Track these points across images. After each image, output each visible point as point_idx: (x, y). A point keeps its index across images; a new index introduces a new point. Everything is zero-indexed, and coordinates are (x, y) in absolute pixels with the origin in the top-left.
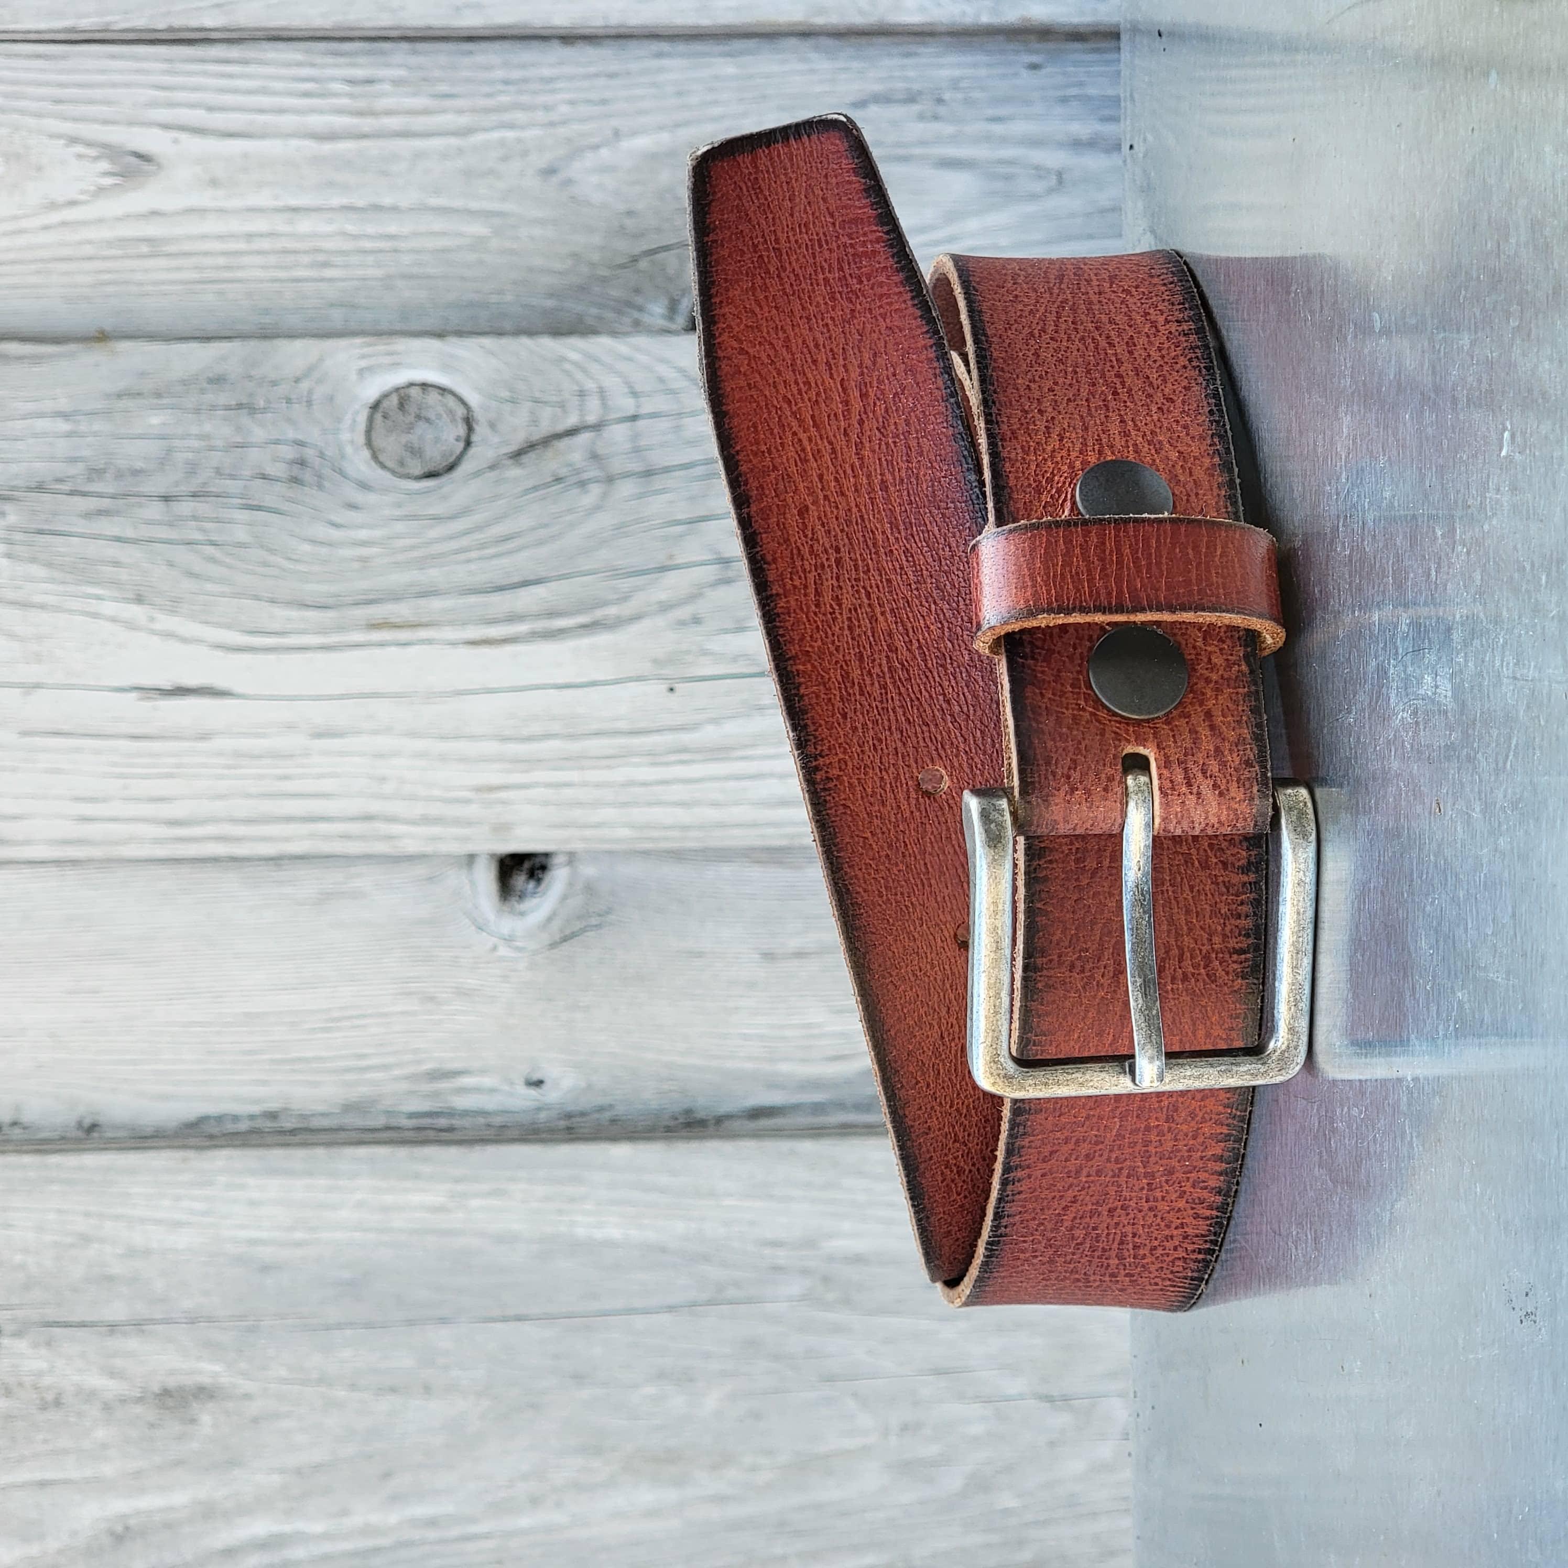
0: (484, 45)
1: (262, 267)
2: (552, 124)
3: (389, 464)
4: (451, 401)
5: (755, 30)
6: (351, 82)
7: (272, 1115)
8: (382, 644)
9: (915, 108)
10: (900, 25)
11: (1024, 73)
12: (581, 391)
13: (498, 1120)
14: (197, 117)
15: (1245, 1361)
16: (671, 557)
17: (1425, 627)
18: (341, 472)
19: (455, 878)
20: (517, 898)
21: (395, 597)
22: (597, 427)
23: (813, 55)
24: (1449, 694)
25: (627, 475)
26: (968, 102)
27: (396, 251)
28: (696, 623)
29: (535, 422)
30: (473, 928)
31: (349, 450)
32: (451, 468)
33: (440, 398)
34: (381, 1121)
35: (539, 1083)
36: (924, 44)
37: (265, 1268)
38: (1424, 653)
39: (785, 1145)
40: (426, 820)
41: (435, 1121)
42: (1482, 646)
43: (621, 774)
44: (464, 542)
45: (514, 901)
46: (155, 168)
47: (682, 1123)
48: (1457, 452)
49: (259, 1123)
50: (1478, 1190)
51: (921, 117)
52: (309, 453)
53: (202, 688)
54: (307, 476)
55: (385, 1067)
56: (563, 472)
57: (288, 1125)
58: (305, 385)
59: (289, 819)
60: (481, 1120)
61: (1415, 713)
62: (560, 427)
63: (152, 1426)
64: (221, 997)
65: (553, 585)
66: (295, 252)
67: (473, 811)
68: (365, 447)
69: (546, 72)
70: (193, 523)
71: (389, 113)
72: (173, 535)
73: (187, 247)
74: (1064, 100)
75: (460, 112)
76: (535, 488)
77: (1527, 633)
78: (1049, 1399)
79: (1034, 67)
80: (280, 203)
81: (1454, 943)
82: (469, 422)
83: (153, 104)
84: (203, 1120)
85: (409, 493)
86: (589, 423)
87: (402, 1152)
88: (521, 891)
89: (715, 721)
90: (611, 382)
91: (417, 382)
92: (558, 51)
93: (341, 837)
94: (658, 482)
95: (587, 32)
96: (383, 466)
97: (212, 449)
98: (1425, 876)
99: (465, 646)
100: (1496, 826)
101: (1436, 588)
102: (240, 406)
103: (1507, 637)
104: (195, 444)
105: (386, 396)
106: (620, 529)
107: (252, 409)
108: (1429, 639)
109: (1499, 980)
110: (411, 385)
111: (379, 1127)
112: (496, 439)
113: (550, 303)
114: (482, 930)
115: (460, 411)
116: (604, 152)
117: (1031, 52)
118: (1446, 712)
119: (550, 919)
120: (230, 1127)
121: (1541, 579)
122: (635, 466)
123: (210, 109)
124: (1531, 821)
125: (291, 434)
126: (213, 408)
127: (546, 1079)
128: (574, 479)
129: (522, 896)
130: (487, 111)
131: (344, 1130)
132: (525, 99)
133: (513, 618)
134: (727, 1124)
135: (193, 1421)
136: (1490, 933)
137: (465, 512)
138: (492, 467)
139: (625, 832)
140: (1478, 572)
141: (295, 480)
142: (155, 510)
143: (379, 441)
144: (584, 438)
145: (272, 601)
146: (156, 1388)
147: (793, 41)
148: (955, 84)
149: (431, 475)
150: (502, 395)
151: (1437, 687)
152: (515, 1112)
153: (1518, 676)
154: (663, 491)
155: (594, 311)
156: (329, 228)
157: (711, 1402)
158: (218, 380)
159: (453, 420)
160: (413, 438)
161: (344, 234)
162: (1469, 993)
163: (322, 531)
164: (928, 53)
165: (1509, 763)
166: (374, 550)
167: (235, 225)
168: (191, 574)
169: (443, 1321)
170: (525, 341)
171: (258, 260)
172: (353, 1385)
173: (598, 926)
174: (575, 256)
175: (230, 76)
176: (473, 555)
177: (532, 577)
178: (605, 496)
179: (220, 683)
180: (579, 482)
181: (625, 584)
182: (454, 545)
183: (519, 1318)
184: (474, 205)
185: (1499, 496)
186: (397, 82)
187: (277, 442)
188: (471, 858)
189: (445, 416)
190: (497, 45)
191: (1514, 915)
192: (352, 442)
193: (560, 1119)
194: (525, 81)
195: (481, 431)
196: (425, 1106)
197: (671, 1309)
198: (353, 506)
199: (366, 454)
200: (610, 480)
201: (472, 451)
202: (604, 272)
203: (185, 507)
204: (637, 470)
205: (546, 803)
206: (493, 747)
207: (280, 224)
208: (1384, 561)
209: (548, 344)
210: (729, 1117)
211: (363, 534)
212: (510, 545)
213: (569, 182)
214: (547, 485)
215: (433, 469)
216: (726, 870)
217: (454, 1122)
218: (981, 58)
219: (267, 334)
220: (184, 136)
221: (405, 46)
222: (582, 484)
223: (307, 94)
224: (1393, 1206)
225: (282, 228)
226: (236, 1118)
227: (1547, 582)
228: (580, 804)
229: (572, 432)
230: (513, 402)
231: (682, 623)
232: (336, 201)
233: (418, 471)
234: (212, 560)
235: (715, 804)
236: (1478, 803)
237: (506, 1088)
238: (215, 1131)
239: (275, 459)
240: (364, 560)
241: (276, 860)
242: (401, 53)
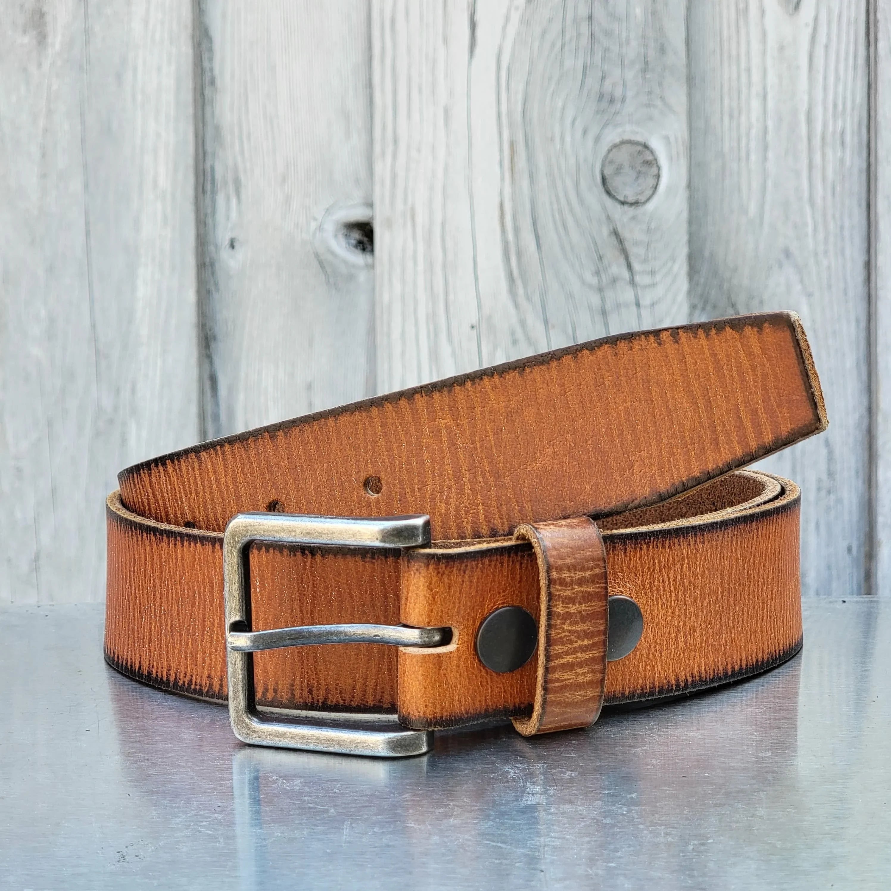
0: (865, 214)
1: (730, 78)
2: (816, 254)
3: (611, 156)
4: (649, 192)
5: (873, 379)
6: (843, 133)
7: (213, 82)
8: (501, 150)
9: (824, 477)
10: (876, 467)
11: (845, 544)
12: (654, 272)
13: (209, 221)
14: (822, 38)
15: (80, 673)
16: (553, 327)
17: (571, 787)
18: (606, 125)
19: (358, 195)
20: (346, 233)
21: (530, 158)
22: (632, 282)
23: (857, 416)
24: (529, 803)
25: (603, 300)
26: (828, 509)
27: (739, 159)
28: (513, 343)
29: (636, 243)
30: (328, 206)
31: (619, 130)
32: (608, 193)
33: (651, 185)
34: (209, 148)
35: (232, 246)
36: (864, 483)
37: (119, 77)
38: (554, 786)
39: (194, 396)
40: (394, 177)
41: (209, 182)
42: (564, 824)
43: (422, 296)
44: (563, 201)
45: (344, 231)
46: (791, 12)
47: (207, 333)
48: (688, 807)
49: (208, 74)
50: (204, 823)
51: (819, 480)
52: (618, 106)
53: (475, 41)
54: (604, 104)
55: (242, 152)
56: (605, 261)
57: (208, 92)
58: (659, 103)
59: (395, 92)
60: (209, 211)
61: (514, 780)
62: (632, 259)
63: (22, 6)
64: (286, 50)
65: (536, 255)
66: (739, 98)
67: (399, 206)
68: (621, 139)
69: (848, 252)
70: (575, 34)
71: (824, 155)
72: (569, 22)
73: (743, 31)
74: (829, 567)
75: (824, 198)
76: (595, 244)
77: (576, 854)
78: (37, 558)
79: (849, 550)
80: (769, 89)
81: (367, 807)
82: (636, 204)
83: (830, 11)
84: (210, 39)
85: (593, 167)
86: (635, 277)
87: (191, 162)
88: (350, 236)
89: (454, 354)
90: (660, 291)
91: (660, 172)
92: (860, 259)
93: (384, 124)
94: (598, 318)
95: (873, 277)
96: (609, 151)
97: (621, 46)
98: (408, 787)
99: (500, 200)
100: (446, 834)
101: (597, 793)
102: (646, 63)
103: (571, 841)
104: (624, 35)
105: (652, 152)
106: (570, 296)
107: (645, 70)
108: (563, 789)
109: (345, 837)
110: (659, 168)
111: (205, 147)
112: (625, 219)
113: (707, 253)
114: (326, 212)
115: (642, 198)
116: (799, 287)
117: (859, 548)
118: (517, 800)
119: (333, 253)
120: (205, 56)
121: (612, 862)
122: (609, 306)
123: (827, 47)
124: (451, 857)
125: (630, 94)
126: (646, 46)
127: (235, 250)
128: (601, 269)
129: (347, 236)
130: (824, 215)
131: (203, 126)
132: (831, 239)
133: (516, 230)
134: (206, 361)
135: (25, 32)
136: (375, 830)
137: (581, 201)
138: (608, 218)
139: (386, 297)
140: (612, 822)
141: (601, 97)
142: (583, 11)
143: (625, 148)
144: (626, 274)
145: (527, 83)
146: (45, 9)
147: (865, 403)
148: (839, 501)
149: (604, 180)
150: (652, 224)
151: (533, 794)
152: (214, 232)
153: (546, 849)
154: (593, 322)
155: (702, 280)
156: (754, 119)
157: (36, 351)
158: (662, 50)
159: (637, 194)
160: (627, 169)
161: (750, 128)
162: (334, 817)
163: (570, 114)
164: (859, 484)
165: (488, 842)
166: (558, 146)
167: (756, 61)
168: (544, 33)
169: (86, 186)
170: (685, 238)
171: (734, 76)
172: (47, 130)
173: (328, 283)
174: (735, 270)
175: (846, 59)
176: (555, 207)
177: (541, 242)
178: (590, 286)
179: (478, 50)
180: (599, 271)
181: (537, 298)
182: (561, 195)
183: (88, 233)
184: (767, 207)
185: (663, 835)
186: (842, 161)
187: (624, 85)
188: (370, 205)
189: (640, 189)
190: (864, 222)
191: (388, 846)
192: (624, 132)
193: (210, 259)
194: (843, 239)
195: (631, 211)
196: (219, 175)
197: (94, 326)
198: (585, 132)
199: (617, 140)
200: (600, 290)
201: (618, 206)
202: (726, 286)
203: (585, 29)
204: (606, 306)
205: (404, 250)
206: (438, 218)
207: (756, 88)
208: (610, 760)
209: (683, 252)
210: (211, 363)
211: (568, 139)
212: (561, 229)
213: (781, 266)
214: (597, 251)
215: (607, 181)
216: (362, 361)
217: (209, 193)
218: (855, 518)
219: (690, 80)
220: (810, 30)
221: (864, 165)
222: (597, 273)
223: (835, 106)
224: (189, 767)
225: (754, 90)
226: (211, 59)
227: (610, 867)
228: (403, 272)
229: (629, 267)
230: (648, 231)
231: (513, 333)
232: (770, 124)
233: (606, 172)
234: (553, 45)
235: (403, 353)
236: (460, 822)
237: (230, 225)
238: (204, 46)
239: (614, 85)
240: (552, 139)
241: (370, 85)
242: (860, 163)
